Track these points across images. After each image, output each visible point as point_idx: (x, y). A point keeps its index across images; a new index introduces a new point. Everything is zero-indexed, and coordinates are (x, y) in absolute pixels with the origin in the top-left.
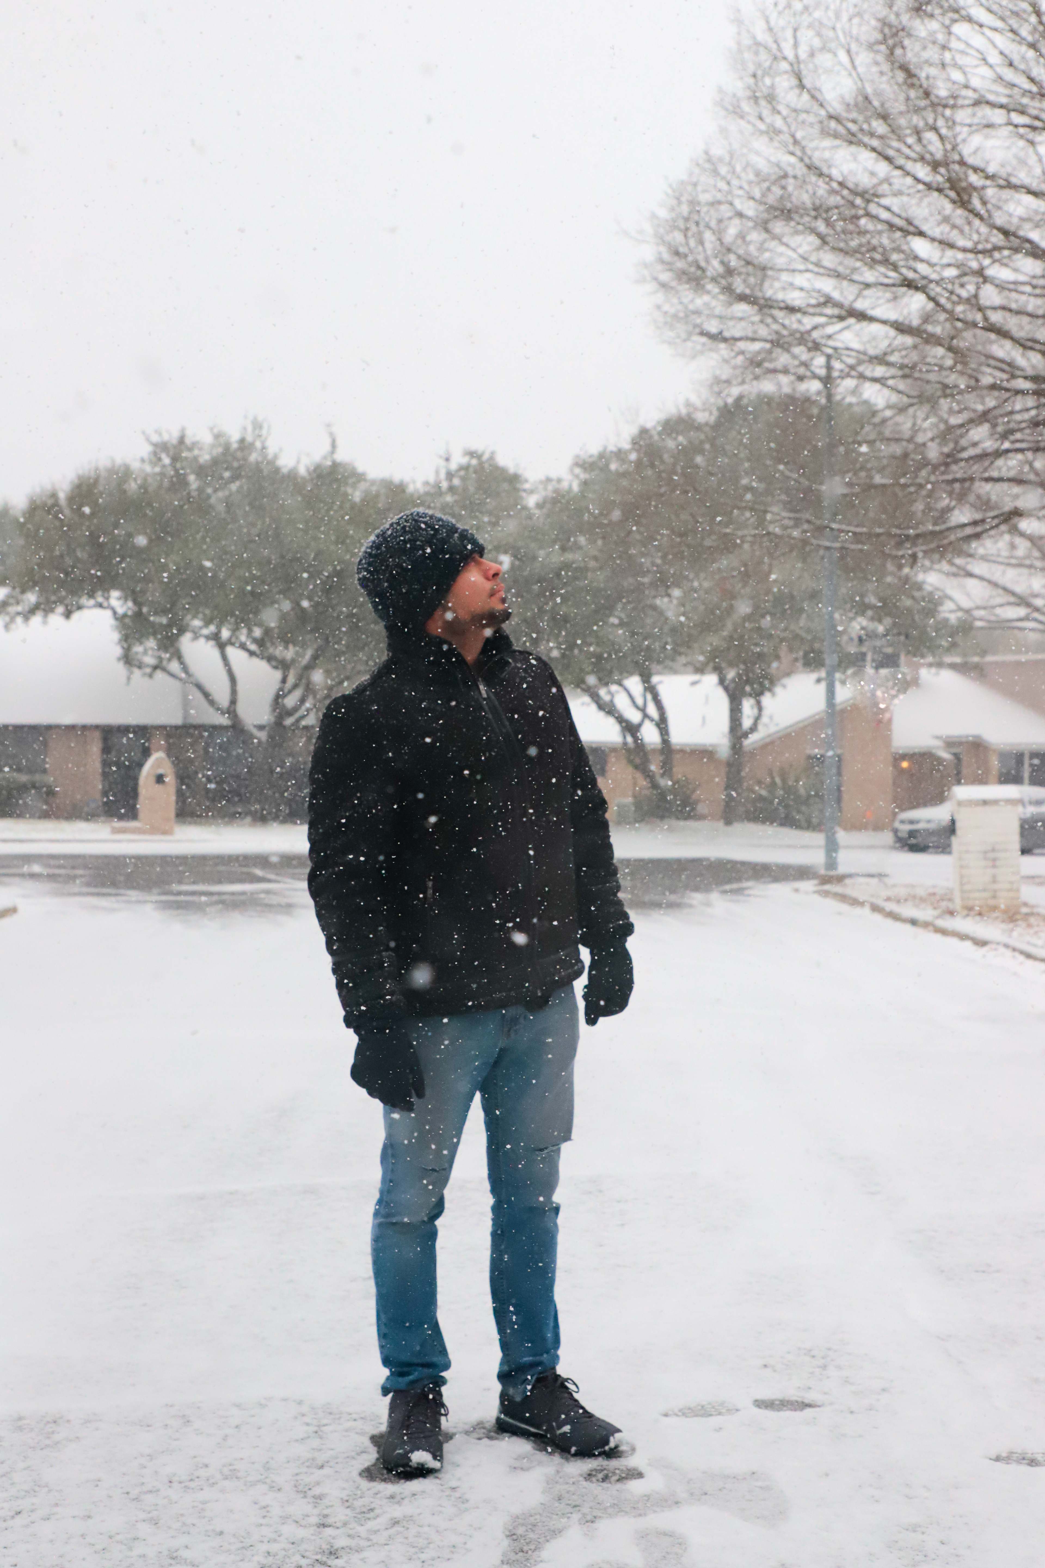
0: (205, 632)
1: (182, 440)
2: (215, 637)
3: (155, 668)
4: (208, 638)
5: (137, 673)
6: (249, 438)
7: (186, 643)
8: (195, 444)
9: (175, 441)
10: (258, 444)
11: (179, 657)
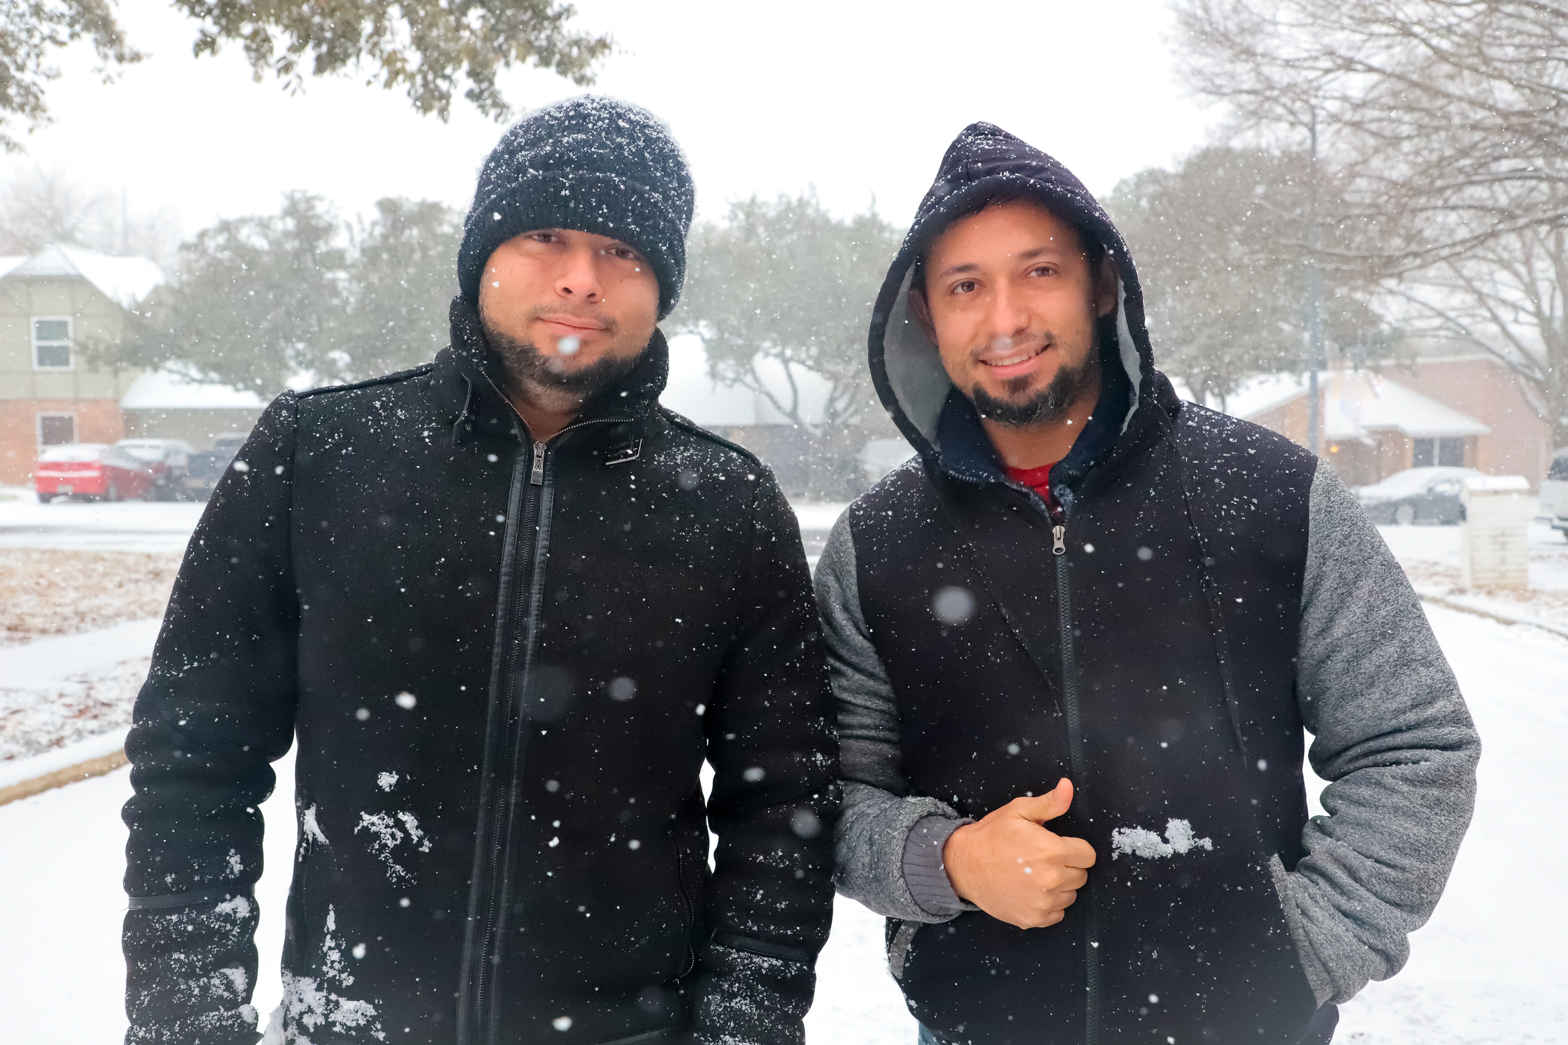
0: (774, 351)
1: (753, 201)
2: (781, 355)
3: (735, 380)
4: (776, 356)
5: (720, 384)
6: (806, 197)
7: (759, 361)
8: (764, 203)
9: (748, 201)
10: (814, 202)
11: (752, 371)
